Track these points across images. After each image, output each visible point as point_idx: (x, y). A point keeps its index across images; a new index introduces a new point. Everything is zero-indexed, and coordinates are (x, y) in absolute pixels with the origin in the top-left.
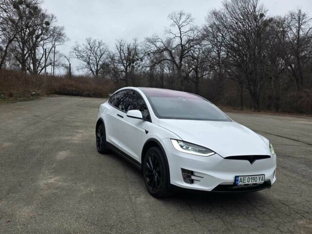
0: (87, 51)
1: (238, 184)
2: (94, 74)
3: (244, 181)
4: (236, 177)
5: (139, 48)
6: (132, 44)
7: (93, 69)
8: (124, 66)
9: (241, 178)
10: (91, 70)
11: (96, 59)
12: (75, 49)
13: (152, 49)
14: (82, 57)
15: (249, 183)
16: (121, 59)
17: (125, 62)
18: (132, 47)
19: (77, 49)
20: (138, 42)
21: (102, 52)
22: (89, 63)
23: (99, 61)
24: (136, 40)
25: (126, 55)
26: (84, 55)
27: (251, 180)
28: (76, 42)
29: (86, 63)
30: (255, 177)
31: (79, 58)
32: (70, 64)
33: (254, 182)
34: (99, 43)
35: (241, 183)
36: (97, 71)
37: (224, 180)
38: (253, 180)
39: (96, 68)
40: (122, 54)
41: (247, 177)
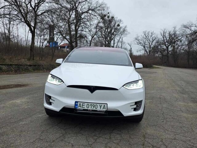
0: (144, 39)
1: (77, 108)
2: (147, 53)
3: (83, 107)
4: (76, 102)
5: (178, 33)
6: (172, 31)
7: (147, 50)
8: (166, 46)
9: (80, 104)
10: (146, 51)
11: (149, 44)
12: (136, 39)
13: (188, 32)
14: (140, 43)
15: (89, 109)
16: (164, 42)
17: (167, 43)
18: (172, 33)
19: (137, 39)
20: (177, 29)
21: (154, 39)
22: (144, 47)
23: (151, 45)
24: (175, 28)
25: (168, 38)
26: (141, 42)
27: (90, 106)
28: (137, 35)
29: (143, 47)
30: (95, 104)
31: (138, 44)
32: (131, 48)
33: (94, 109)
34: (151, 33)
35: (80, 108)
36: (150, 51)
37: (67, 104)
38: (92, 107)
39: (149, 49)
40: (164, 38)
41: (86, 104)
